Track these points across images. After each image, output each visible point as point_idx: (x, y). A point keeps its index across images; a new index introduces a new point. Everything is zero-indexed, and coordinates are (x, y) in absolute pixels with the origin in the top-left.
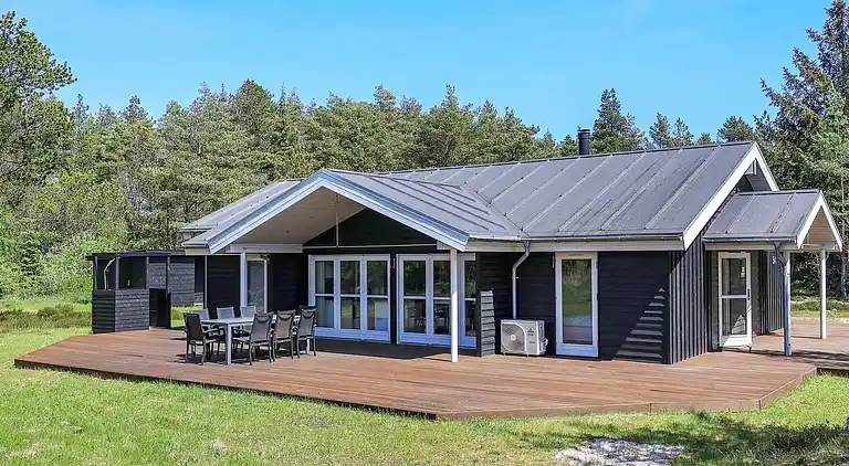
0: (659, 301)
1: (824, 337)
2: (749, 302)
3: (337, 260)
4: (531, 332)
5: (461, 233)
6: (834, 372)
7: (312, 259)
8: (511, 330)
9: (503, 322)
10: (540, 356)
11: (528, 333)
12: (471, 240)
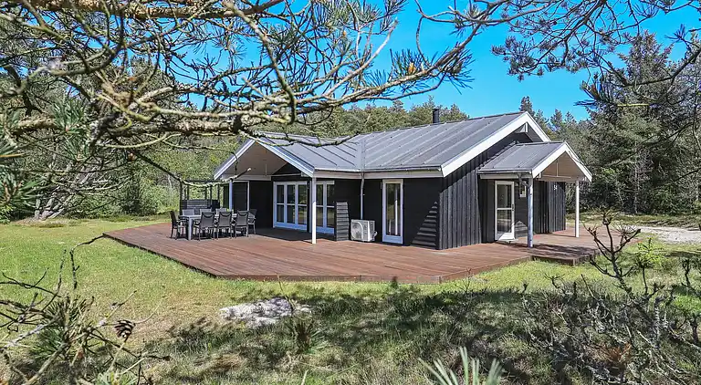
0: (434, 210)
1: (577, 236)
2: (513, 212)
3: (286, 184)
4: (365, 228)
5: (311, 167)
6: (543, 259)
7: (275, 184)
8: (356, 225)
9: (352, 221)
10: (371, 242)
11: (363, 229)
12: (316, 170)
